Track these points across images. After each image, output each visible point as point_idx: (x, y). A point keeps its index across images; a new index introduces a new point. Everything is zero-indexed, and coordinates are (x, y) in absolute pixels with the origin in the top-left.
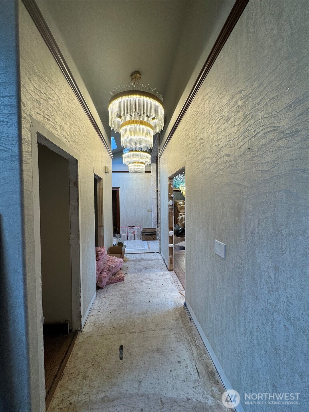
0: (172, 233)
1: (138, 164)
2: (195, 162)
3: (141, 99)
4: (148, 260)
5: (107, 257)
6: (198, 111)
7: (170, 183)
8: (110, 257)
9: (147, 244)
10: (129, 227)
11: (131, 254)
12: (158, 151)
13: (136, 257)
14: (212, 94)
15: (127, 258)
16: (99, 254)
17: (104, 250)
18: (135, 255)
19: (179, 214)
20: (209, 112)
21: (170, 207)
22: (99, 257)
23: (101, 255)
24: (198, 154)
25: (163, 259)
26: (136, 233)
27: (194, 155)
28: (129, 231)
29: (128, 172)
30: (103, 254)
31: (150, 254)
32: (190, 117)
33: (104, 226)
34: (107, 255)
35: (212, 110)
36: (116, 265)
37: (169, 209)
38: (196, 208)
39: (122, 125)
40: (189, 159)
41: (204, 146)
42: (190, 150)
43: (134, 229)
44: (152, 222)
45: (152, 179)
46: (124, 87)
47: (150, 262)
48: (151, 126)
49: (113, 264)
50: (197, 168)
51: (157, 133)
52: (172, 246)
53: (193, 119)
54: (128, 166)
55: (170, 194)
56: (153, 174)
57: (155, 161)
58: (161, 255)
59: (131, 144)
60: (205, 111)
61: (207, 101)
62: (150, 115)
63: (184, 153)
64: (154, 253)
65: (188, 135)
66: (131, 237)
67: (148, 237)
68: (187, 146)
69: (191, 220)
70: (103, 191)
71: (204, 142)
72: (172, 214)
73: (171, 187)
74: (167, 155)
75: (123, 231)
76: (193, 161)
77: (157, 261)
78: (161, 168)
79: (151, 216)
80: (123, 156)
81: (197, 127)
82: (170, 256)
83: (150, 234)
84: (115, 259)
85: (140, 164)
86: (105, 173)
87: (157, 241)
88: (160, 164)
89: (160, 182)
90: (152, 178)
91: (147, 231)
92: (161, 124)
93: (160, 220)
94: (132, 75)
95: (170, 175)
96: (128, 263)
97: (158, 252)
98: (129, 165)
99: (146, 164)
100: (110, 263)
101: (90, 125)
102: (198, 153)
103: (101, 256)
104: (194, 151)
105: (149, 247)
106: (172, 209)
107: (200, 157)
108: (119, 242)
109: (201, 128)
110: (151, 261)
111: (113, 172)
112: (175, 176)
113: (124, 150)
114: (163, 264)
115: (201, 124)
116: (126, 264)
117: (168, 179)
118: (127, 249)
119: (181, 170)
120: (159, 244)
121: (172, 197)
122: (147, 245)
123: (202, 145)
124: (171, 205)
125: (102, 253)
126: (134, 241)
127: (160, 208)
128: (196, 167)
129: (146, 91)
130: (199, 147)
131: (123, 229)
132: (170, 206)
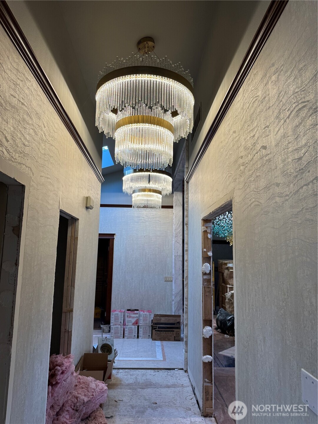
0: (208, 331)
1: (149, 193)
2: (252, 192)
3: (152, 79)
4: (161, 387)
5: (74, 379)
6: (256, 97)
7: (206, 229)
8: (80, 376)
9: (160, 348)
10: (128, 310)
11: (127, 370)
12: (186, 170)
13: (136, 378)
14: (282, 63)
15: (117, 378)
16: (59, 371)
17: (70, 362)
18: (134, 373)
19: (227, 287)
20: (278, 96)
21: (205, 277)
22: (58, 377)
23: (62, 373)
24: (257, 177)
25: (192, 386)
26: (141, 323)
27: (250, 179)
28: (127, 319)
29: (130, 206)
30: (65, 372)
31: (165, 373)
32: (242, 108)
33: (74, 311)
34: (75, 374)
35: (283, 93)
36: (92, 397)
37: (204, 280)
38: (256, 288)
39: (119, 125)
40: (241, 186)
41: (269, 160)
42: (242, 168)
43: (138, 316)
44: (173, 303)
45: (174, 220)
46: (123, 61)
47: (164, 390)
48: (170, 127)
49: (85, 395)
50: (257, 203)
51: (182, 140)
52: (210, 361)
53: (246, 111)
54: (131, 196)
55: (205, 250)
56: (177, 211)
57: (180, 187)
58: (188, 375)
59: (134, 158)
60: (270, 95)
61: (274, 78)
62: (168, 106)
63: (230, 175)
64: (174, 369)
65: (237, 141)
66: (130, 332)
67: (163, 334)
68: (236, 161)
69: (247, 310)
70: (77, 243)
71: (269, 153)
72: (210, 292)
73: (207, 237)
74: (200, 177)
75: (116, 319)
76: (248, 190)
77: (178, 389)
78: (190, 201)
79: (172, 290)
80: (124, 178)
81: (256, 124)
82: (205, 382)
83: (168, 328)
84: (91, 384)
85: (152, 193)
86: (84, 210)
87: (181, 342)
88: (188, 194)
89: (187, 227)
90: (174, 217)
91: (162, 322)
92: (188, 123)
93: (187, 301)
94: (139, 43)
95: (205, 214)
96: (119, 390)
97: (183, 369)
98: (133, 195)
99: (164, 193)
100: (79, 392)
101: (59, 124)
102: (258, 174)
103: (62, 376)
104: (249, 170)
105: (164, 356)
106: (209, 281)
107: (262, 183)
108: (105, 342)
109: (264, 127)
110: (167, 389)
111: (102, 206)
112: (219, 216)
113: (124, 170)
114: (191, 397)
115: (262, 120)
116: (114, 393)
117: (200, 222)
118: (121, 359)
119: (225, 206)
120: (184, 351)
121: (210, 257)
122: (161, 351)
123: (265, 159)
124: (208, 272)
125: (64, 368)
126: (136, 340)
127: (187, 277)
128: (254, 201)
129: (162, 67)
130: (259, 162)
131: (115, 314)
132: (204, 274)
